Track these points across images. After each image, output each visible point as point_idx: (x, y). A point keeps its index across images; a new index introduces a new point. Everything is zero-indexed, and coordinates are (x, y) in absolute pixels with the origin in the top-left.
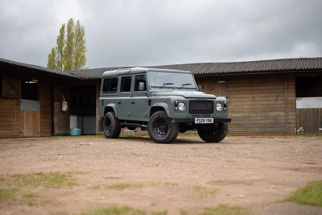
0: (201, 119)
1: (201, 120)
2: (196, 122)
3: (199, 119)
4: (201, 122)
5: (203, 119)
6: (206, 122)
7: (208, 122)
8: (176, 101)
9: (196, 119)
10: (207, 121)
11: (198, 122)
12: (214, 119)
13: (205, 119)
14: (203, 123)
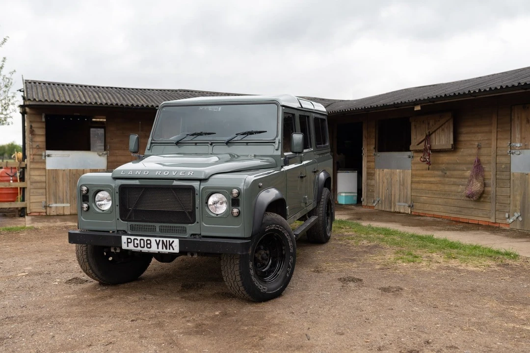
0: (139, 238)
1: (138, 242)
2: (124, 247)
3: (133, 238)
4: (139, 249)
5: (145, 239)
6: (154, 249)
7: (160, 250)
8: (85, 188)
9: (124, 238)
10: (158, 244)
11: (131, 247)
12: (180, 242)
13: (153, 239)
14: (145, 250)
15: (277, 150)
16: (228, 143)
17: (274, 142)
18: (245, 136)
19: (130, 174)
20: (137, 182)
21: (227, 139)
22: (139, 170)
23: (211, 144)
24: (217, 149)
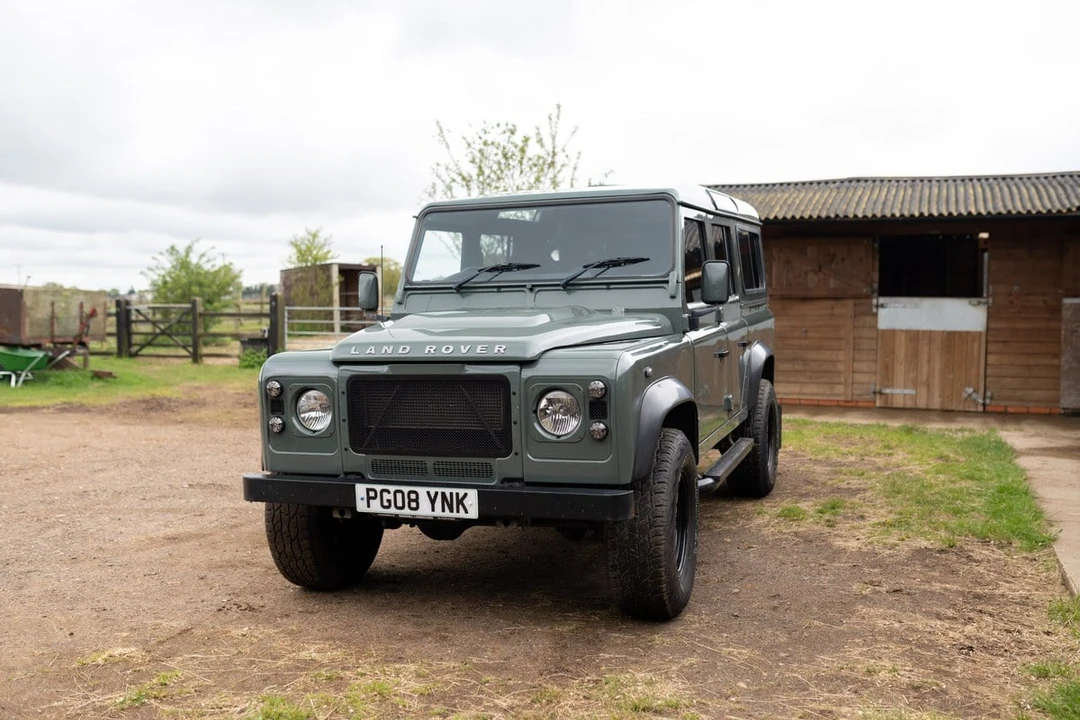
15: (673, 297)
16: (569, 286)
17: (667, 282)
18: (602, 269)
19: (370, 353)
20: (384, 369)
21: (566, 276)
22: (388, 344)
23: (531, 290)
24: (545, 297)
